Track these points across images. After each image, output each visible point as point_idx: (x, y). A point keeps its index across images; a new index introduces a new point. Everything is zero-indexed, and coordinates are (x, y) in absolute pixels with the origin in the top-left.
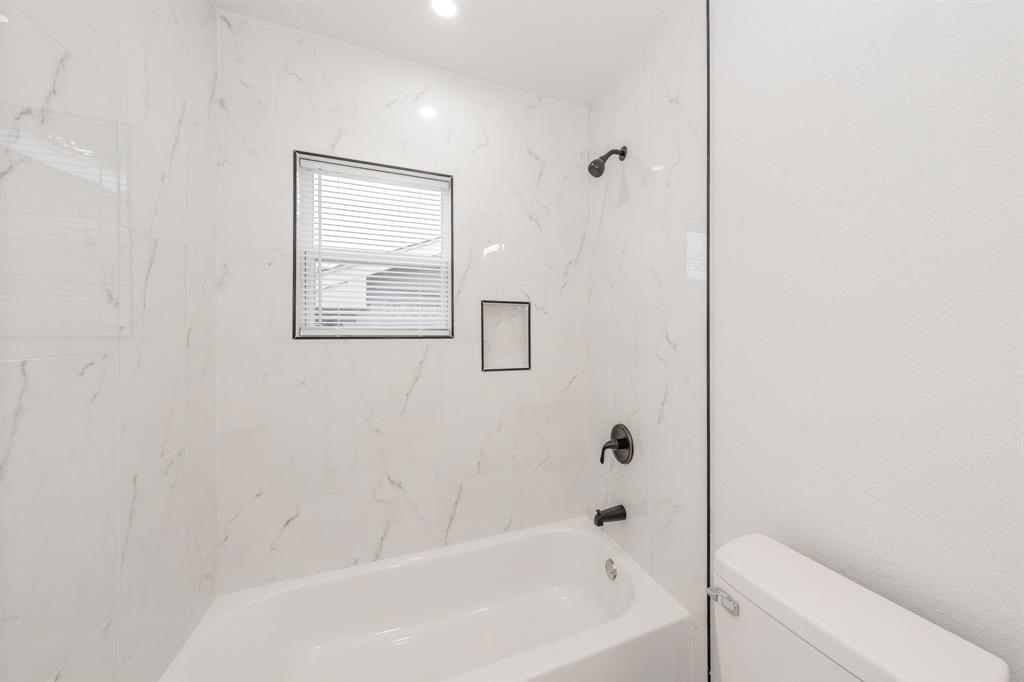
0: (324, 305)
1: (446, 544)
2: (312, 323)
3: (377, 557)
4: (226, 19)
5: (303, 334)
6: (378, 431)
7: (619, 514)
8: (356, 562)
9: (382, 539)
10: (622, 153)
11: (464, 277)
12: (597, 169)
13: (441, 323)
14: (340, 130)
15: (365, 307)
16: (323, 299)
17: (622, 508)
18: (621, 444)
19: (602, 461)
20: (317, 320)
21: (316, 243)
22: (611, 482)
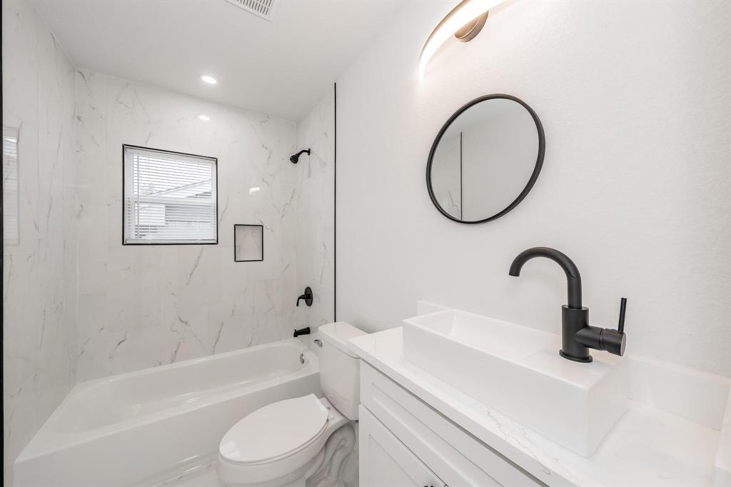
0: (140, 224)
1: (213, 354)
2: (134, 237)
3: (173, 361)
4: (81, 73)
5: (128, 242)
6: (173, 294)
7: (306, 331)
8: (160, 364)
9: (176, 352)
10: (309, 152)
11: (224, 212)
12: (295, 159)
13: (211, 236)
14: (150, 134)
15: (164, 224)
16: (140, 221)
17: (308, 328)
18: (308, 297)
19: (298, 305)
20: (136, 235)
21: (136, 193)
22: (303, 316)
